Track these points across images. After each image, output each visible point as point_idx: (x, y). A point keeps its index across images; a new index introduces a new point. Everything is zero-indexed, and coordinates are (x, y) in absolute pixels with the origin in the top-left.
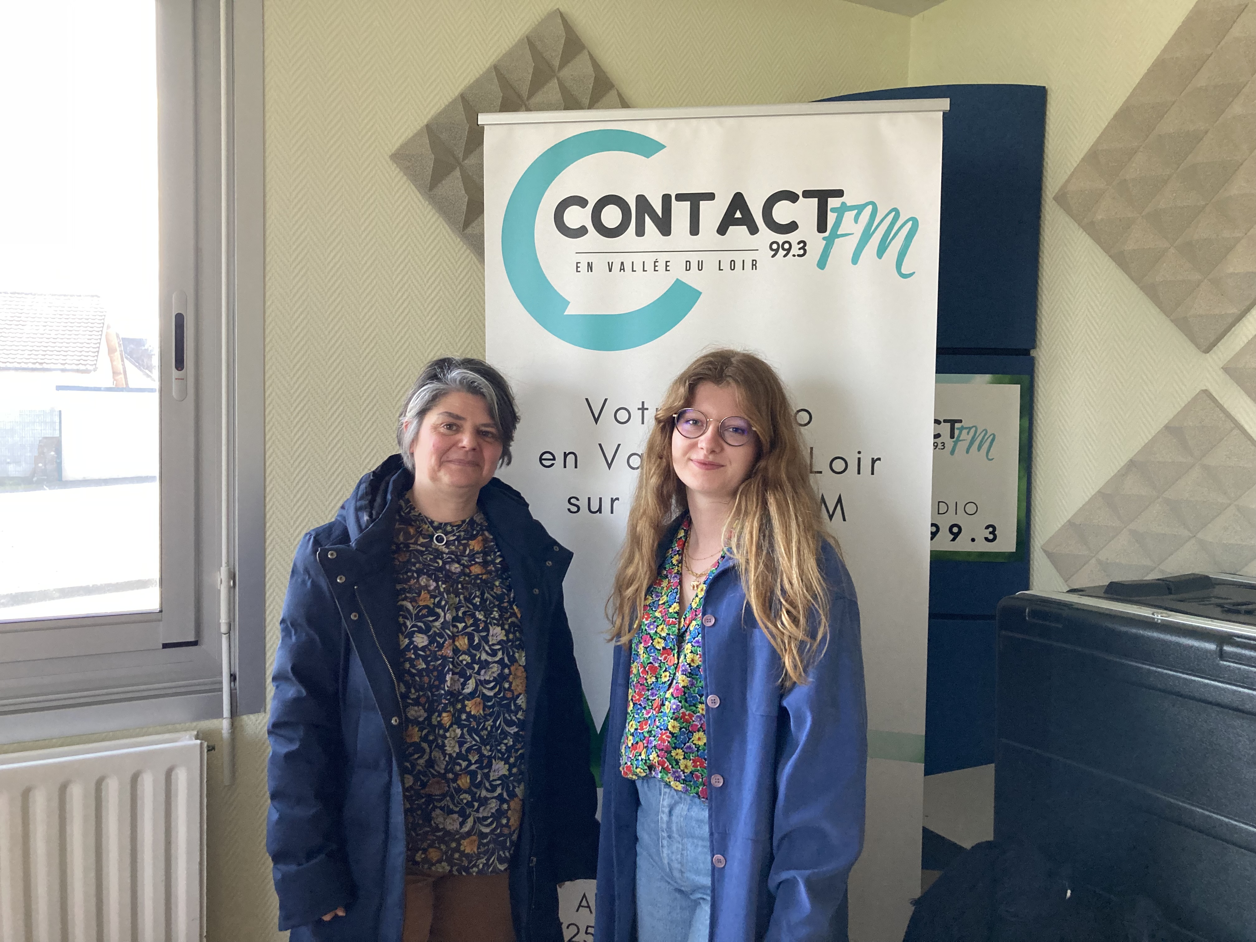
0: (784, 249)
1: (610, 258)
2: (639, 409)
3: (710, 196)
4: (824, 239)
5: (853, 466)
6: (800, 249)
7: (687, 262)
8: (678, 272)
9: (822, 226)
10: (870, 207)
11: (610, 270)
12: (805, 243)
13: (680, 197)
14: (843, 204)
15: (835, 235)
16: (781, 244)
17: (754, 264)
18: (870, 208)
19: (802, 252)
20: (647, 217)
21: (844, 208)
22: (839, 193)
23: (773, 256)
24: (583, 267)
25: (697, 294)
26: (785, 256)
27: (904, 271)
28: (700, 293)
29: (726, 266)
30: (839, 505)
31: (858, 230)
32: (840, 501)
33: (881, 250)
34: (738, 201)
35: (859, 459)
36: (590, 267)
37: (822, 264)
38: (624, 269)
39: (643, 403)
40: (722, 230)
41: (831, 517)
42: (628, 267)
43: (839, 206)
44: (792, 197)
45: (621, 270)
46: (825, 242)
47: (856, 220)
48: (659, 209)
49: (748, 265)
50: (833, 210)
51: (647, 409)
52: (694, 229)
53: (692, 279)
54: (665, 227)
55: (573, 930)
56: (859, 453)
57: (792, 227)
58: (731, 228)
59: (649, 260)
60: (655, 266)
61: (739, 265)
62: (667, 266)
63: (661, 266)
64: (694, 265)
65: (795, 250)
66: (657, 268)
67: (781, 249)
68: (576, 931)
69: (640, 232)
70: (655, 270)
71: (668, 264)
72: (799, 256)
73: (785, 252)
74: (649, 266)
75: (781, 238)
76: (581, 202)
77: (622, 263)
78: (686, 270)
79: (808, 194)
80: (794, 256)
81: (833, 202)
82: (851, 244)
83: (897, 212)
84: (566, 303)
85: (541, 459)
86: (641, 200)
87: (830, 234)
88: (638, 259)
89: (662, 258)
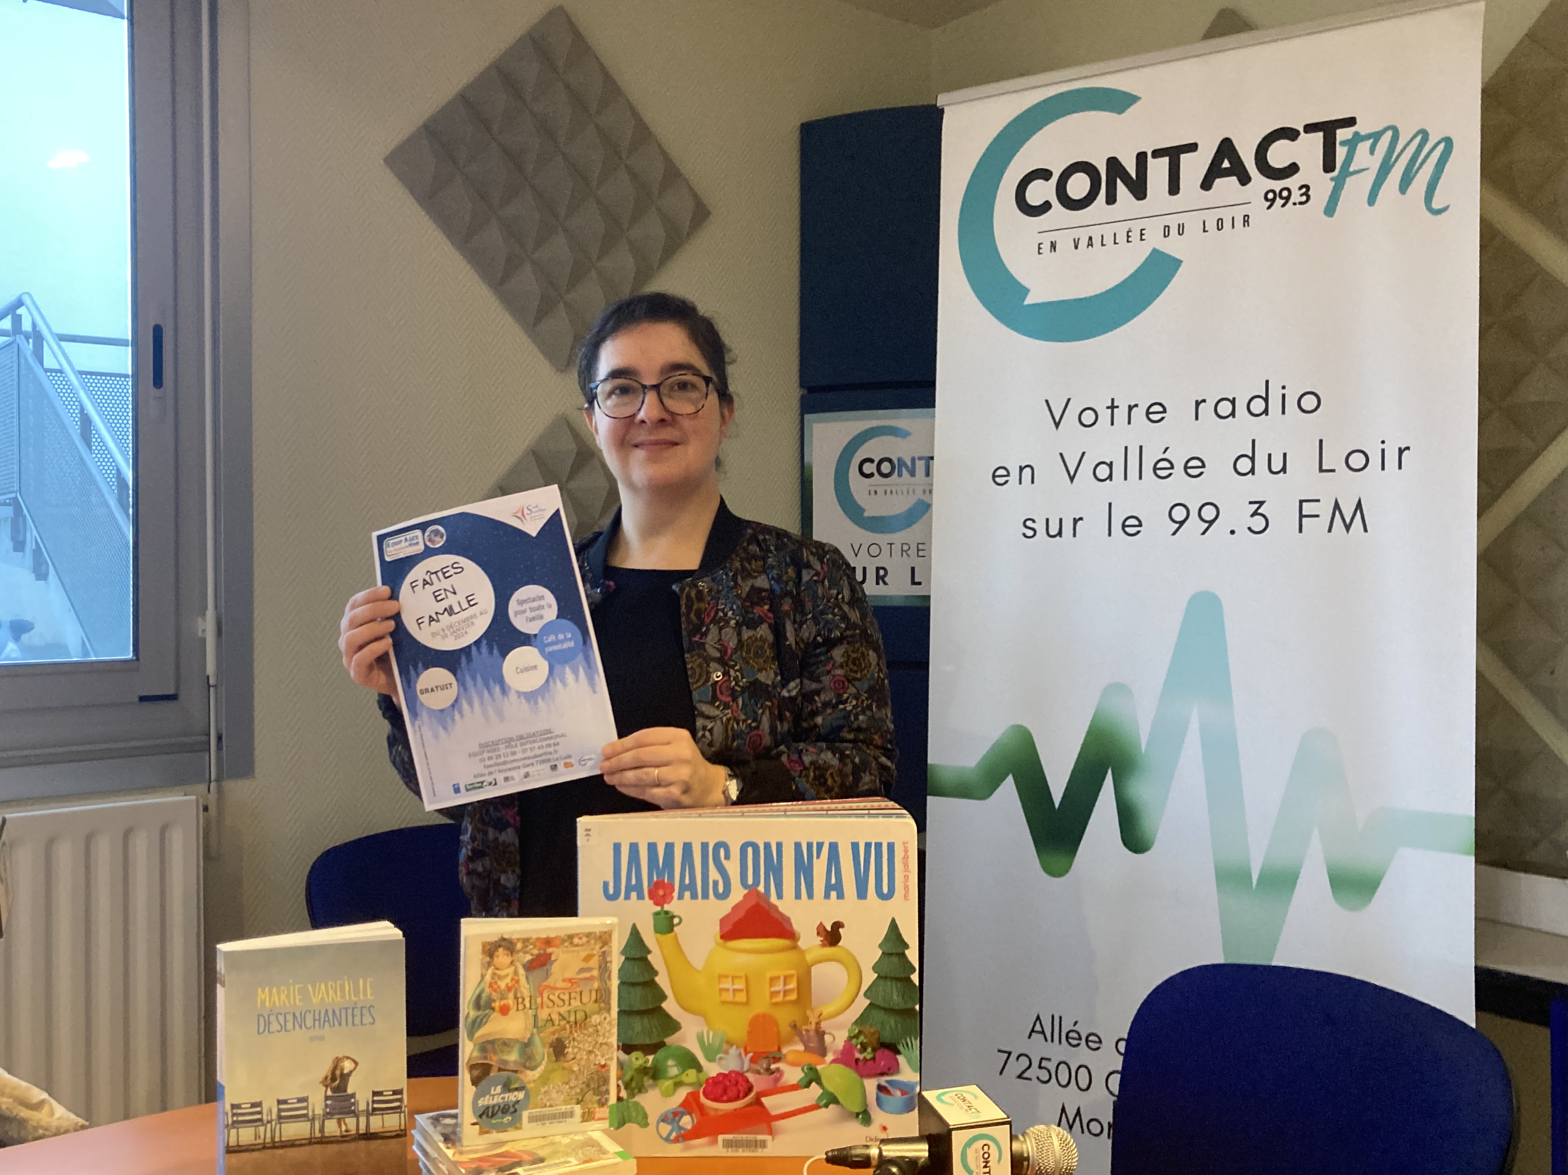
0: (1281, 197)
1: (1076, 233)
2: (1108, 408)
3: (1192, 147)
4: (1332, 179)
5: (1375, 460)
6: (1302, 195)
7: (1165, 227)
8: (1155, 240)
9: (1329, 165)
10: (1390, 133)
11: (1076, 247)
12: (1307, 187)
13: (1157, 154)
14: (1356, 134)
15: (1346, 172)
16: (1278, 192)
17: (1246, 220)
18: (1388, 135)
19: (1304, 198)
20: (1119, 181)
21: (1358, 138)
22: (1350, 122)
23: (1269, 207)
24: (1046, 247)
25: (1177, 263)
26: (1283, 206)
27: (1435, 205)
28: (1182, 262)
29: (1211, 225)
30: (1358, 513)
31: (1375, 163)
32: (1359, 505)
33: (1405, 184)
34: (1226, 148)
35: (1383, 451)
36: (1053, 246)
37: (1330, 210)
38: (1092, 245)
39: (1113, 400)
40: (1207, 184)
41: (1348, 527)
42: (1096, 241)
43: (1350, 137)
44: (1290, 134)
45: (1088, 245)
46: (1333, 183)
47: (1372, 151)
48: (1132, 170)
49: (1239, 222)
50: (1342, 144)
51: (1117, 407)
52: (1174, 188)
53: (1172, 247)
54: (1139, 189)
55: (1024, 1062)
56: (1383, 442)
57: (1293, 169)
58: (1218, 181)
59: (1121, 230)
60: (1128, 236)
61: (1227, 224)
62: (1142, 235)
63: (1135, 235)
64: (1174, 231)
65: (1296, 197)
66: (1130, 239)
67: (1278, 199)
68: (1028, 1063)
69: (1111, 199)
70: (1128, 241)
71: (1144, 232)
72: (1301, 203)
73: (1283, 201)
74: (1121, 238)
75: (1277, 185)
76: (1044, 174)
77: (1090, 238)
78: (1165, 236)
79: (1310, 128)
80: (1295, 204)
81: (1342, 134)
82: (1367, 180)
83: (1424, 134)
84: (1026, 291)
85: (994, 476)
86: (1113, 164)
87: (1340, 172)
88: (1108, 231)
89: (1136, 227)
